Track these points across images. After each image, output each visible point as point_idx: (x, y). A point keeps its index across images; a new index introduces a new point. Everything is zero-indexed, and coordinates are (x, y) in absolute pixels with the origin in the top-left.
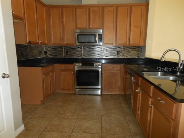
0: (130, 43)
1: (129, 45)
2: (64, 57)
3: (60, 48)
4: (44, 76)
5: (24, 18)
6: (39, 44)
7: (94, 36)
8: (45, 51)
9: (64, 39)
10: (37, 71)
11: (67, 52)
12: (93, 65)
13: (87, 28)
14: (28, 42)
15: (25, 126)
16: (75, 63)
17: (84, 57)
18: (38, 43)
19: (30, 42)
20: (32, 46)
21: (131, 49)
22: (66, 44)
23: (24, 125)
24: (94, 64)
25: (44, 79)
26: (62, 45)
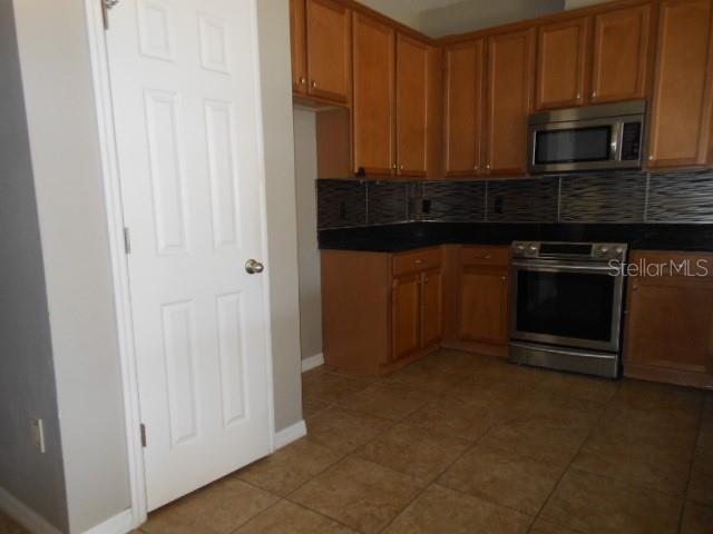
2: (486, 221)
3: (474, 186)
4: (395, 283)
5: (349, 98)
6: (396, 174)
7: (605, 132)
8: (424, 201)
9: (485, 154)
10: (375, 264)
11: (499, 201)
12: (587, 250)
13: (580, 103)
14: (356, 170)
15: (309, 427)
16: (514, 243)
17: (563, 221)
18: (393, 172)
19: (362, 172)
20: (378, 183)
22: (494, 173)
23: (306, 422)
24: (591, 246)
25: (394, 292)
26: (475, 176)
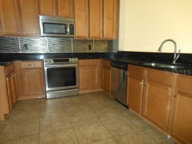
0: (103, 36)
1: (103, 38)
2: (21, 52)
4: (7, 78)
7: (65, 26)
9: (22, 27)
13: (55, 15)
21: (102, 43)
24: (69, 59)
